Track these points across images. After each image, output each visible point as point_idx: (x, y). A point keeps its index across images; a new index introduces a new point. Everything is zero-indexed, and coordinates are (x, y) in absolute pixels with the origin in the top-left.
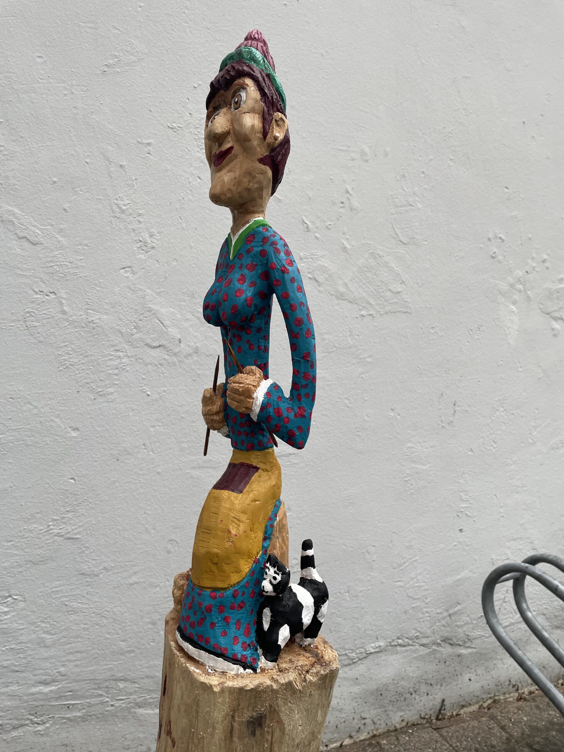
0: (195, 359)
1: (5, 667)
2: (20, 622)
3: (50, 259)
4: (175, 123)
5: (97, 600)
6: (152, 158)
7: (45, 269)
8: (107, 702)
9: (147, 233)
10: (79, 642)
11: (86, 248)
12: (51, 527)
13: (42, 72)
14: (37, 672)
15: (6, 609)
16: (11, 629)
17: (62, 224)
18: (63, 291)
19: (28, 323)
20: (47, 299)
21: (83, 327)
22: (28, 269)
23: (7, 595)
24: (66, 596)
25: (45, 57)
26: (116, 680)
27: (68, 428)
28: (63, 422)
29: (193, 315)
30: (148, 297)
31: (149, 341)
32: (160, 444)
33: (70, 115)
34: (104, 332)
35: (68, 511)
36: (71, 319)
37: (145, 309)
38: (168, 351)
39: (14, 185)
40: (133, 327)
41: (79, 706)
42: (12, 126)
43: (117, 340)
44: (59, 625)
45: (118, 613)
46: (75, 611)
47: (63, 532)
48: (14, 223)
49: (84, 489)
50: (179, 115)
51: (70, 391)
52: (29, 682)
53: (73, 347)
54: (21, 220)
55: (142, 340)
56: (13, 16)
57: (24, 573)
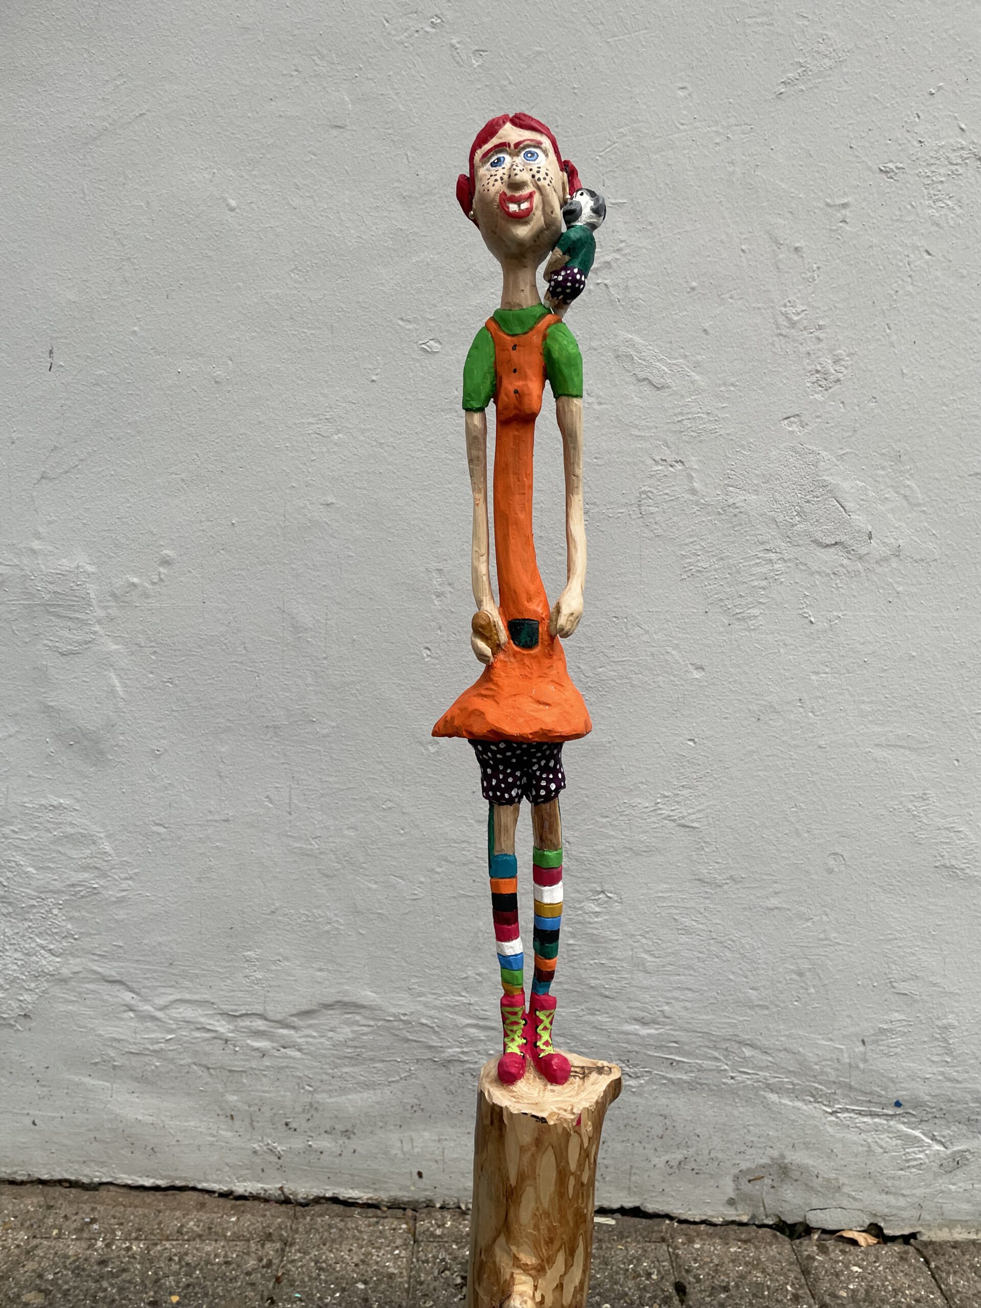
0: (894, 565)
1: (592, 987)
2: (614, 930)
3: (679, 410)
4: (891, 161)
5: (718, 921)
6: (848, 228)
7: (670, 426)
8: (725, 1070)
9: (828, 356)
10: (691, 975)
11: (732, 388)
12: (659, 806)
13: (684, 112)
14: (632, 1004)
15: (597, 909)
16: (603, 937)
17: (700, 354)
18: (693, 459)
19: (642, 508)
20: (672, 472)
21: (719, 513)
22: (648, 427)
23: (599, 889)
24: (676, 907)
25: (690, 89)
26: (739, 1043)
27: (689, 666)
28: (684, 657)
29: (897, 493)
30: (823, 464)
31: (819, 536)
32: (826, 701)
33: (723, 176)
34: (750, 521)
35: (683, 786)
36: (702, 501)
37: (816, 484)
38: (848, 552)
39: (636, 300)
40: (795, 513)
41: (686, 1066)
42: (638, 208)
43: (769, 533)
44: (664, 946)
45: (748, 947)
46: (687, 931)
47: (676, 815)
48: (633, 359)
49: (708, 757)
50: (900, 148)
51: (695, 610)
52: (622, 1016)
53: (703, 544)
54: (643, 354)
55: (808, 534)
56: (646, 28)
57: (622, 863)
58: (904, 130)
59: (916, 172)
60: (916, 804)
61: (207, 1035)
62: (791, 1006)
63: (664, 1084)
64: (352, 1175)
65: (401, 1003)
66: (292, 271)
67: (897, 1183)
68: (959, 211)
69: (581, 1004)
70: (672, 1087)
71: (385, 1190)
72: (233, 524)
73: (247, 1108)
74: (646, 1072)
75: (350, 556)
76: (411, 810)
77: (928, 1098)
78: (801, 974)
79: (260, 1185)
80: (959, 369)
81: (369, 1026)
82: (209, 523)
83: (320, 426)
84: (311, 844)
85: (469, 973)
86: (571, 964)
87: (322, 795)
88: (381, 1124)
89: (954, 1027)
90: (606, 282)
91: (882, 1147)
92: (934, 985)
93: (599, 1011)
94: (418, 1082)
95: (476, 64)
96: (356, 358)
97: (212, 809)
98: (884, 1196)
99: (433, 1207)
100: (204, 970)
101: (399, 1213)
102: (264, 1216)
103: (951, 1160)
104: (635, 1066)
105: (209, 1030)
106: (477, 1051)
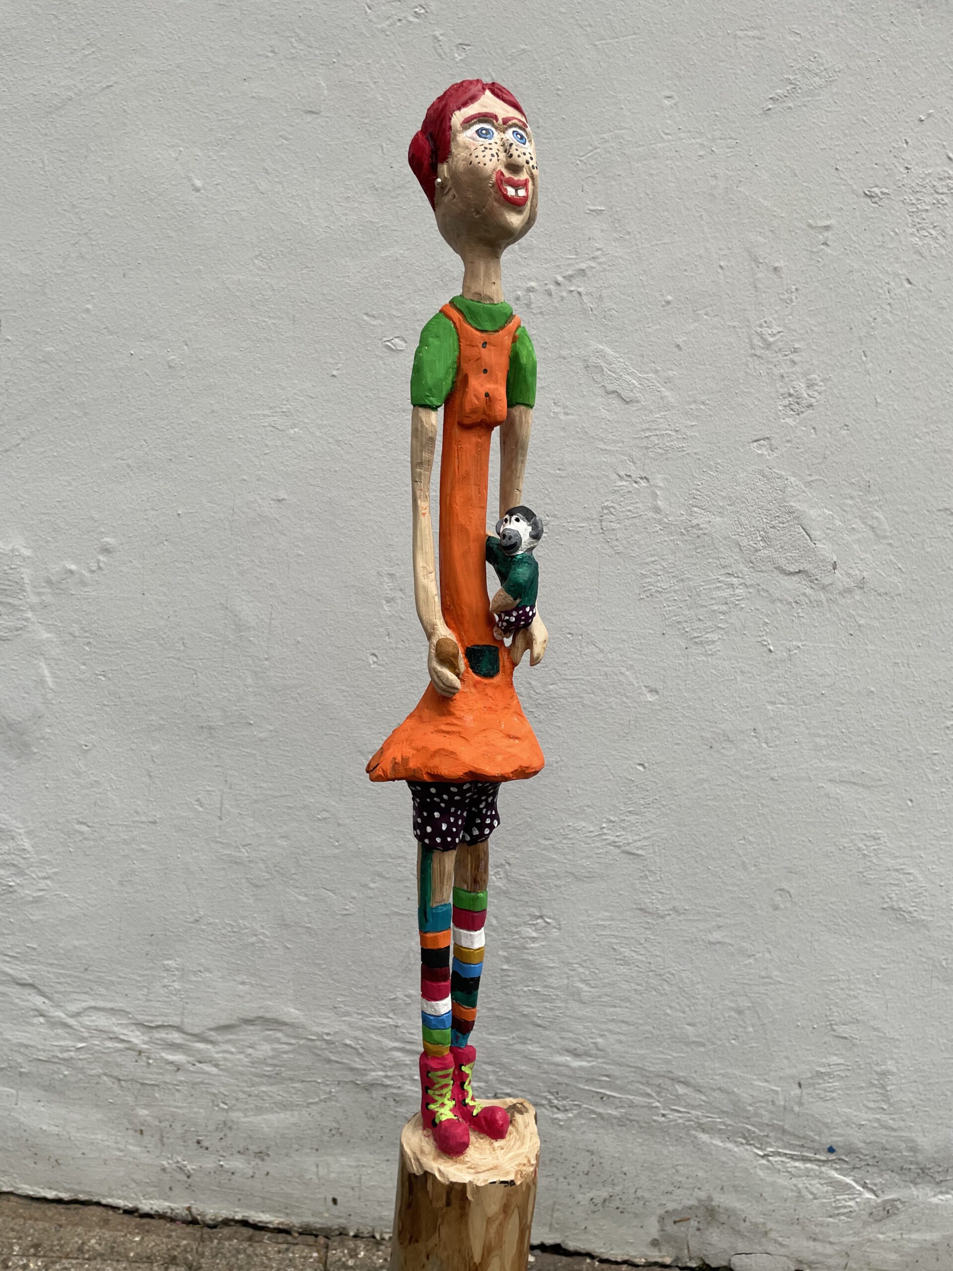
0: (857, 598)
1: (524, 1015)
2: (551, 957)
3: (647, 426)
4: (877, 186)
5: (658, 953)
6: (829, 251)
7: (637, 441)
8: (656, 1107)
9: (802, 380)
10: (626, 1007)
11: (702, 407)
12: (605, 831)
13: (669, 122)
14: (565, 1034)
15: (535, 935)
16: (539, 964)
17: (672, 370)
18: (659, 476)
19: (604, 524)
20: (636, 488)
21: (682, 534)
22: (614, 441)
23: (537, 914)
24: (616, 937)
25: (676, 98)
26: (673, 1079)
27: (643, 688)
28: (637, 678)
29: (864, 523)
30: (790, 489)
31: (782, 562)
32: (781, 732)
33: (705, 190)
34: (713, 544)
35: (630, 812)
36: (666, 520)
37: (783, 509)
38: (812, 581)
39: (609, 310)
40: (759, 539)
41: (617, 1102)
42: (616, 217)
43: (732, 557)
44: (601, 975)
45: (687, 981)
46: (625, 962)
47: (621, 841)
48: (603, 370)
49: (657, 784)
50: (886, 173)
51: (652, 632)
52: (554, 1047)
53: (664, 564)
54: (614, 366)
55: (771, 560)
56: (635, 33)
57: (563, 889)
58: (891, 155)
59: (901, 198)
60: (868, 843)
61: (120, 1046)
62: (727, 1044)
63: (593, 1118)
64: (263, 1198)
65: (325, 1022)
66: (256, 257)
67: (825, 1230)
68: (942, 241)
69: (512, 1032)
70: (601, 1122)
71: (297, 1215)
72: (179, 515)
73: (157, 1123)
74: (576, 1105)
75: (300, 555)
76: (347, 821)
77: (862, 1145)
78: (740, 1012)
79: (167, 1204)
80: (933, 402)
81: (290, 1044)
82: (154, 512)
83: (275, 418)
84: (240, 852)
85: (398, 994)
86: (505, 990)
87: (256, 801)
88: (296, 1147)
89: (893, 1074)
90: (580, 290)
91: (812, 1193)
92: (875, 1029)
93: (530, 1040)
94: (338, 1105)
95: (458, 58)
96: (317, 351)
97: (139, 809)
98: (811, 1243)
99: (346, 1235)
100: (120, 977)
101: (311, 1239)
102: (169, 1237)
103: (881, 1208)
104: (564, 1098)
105: (123, 1041)
106: (401, 1076)
